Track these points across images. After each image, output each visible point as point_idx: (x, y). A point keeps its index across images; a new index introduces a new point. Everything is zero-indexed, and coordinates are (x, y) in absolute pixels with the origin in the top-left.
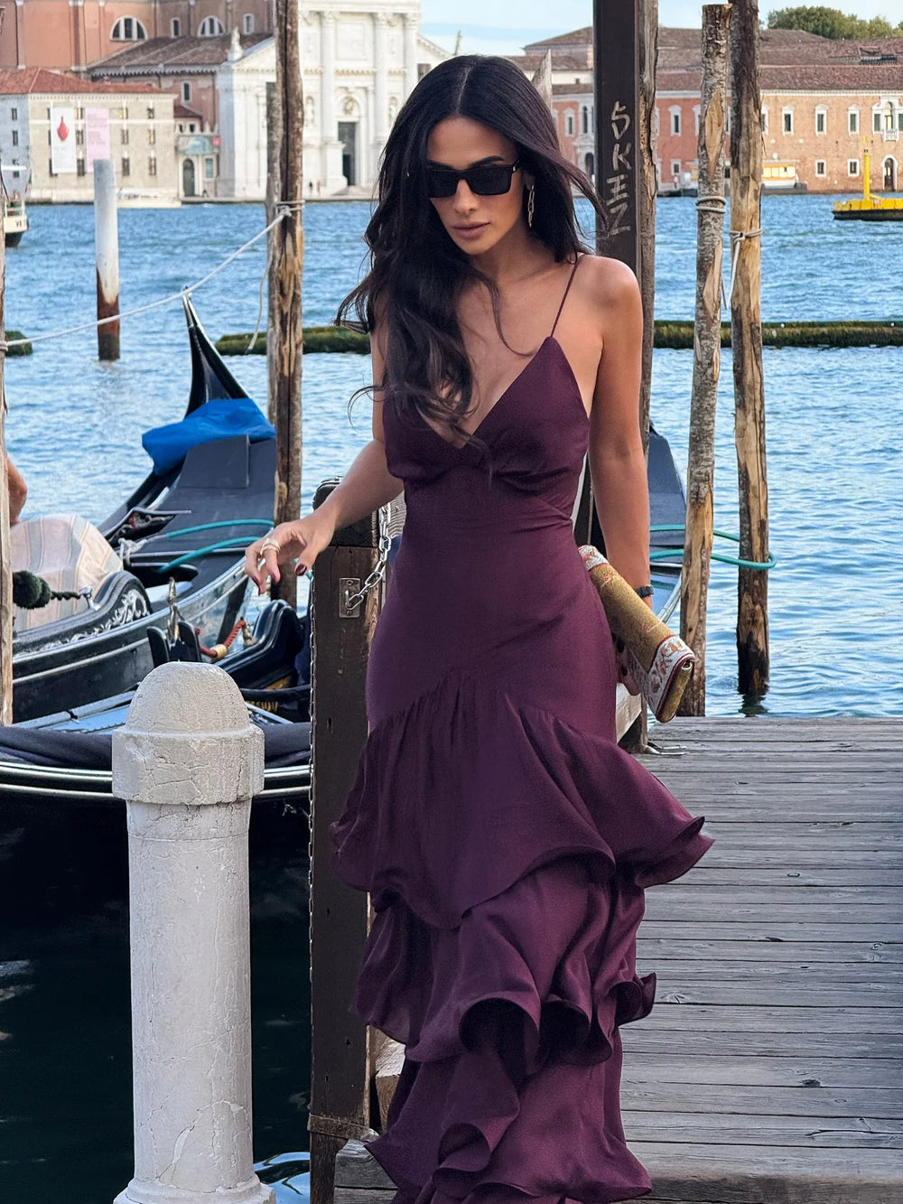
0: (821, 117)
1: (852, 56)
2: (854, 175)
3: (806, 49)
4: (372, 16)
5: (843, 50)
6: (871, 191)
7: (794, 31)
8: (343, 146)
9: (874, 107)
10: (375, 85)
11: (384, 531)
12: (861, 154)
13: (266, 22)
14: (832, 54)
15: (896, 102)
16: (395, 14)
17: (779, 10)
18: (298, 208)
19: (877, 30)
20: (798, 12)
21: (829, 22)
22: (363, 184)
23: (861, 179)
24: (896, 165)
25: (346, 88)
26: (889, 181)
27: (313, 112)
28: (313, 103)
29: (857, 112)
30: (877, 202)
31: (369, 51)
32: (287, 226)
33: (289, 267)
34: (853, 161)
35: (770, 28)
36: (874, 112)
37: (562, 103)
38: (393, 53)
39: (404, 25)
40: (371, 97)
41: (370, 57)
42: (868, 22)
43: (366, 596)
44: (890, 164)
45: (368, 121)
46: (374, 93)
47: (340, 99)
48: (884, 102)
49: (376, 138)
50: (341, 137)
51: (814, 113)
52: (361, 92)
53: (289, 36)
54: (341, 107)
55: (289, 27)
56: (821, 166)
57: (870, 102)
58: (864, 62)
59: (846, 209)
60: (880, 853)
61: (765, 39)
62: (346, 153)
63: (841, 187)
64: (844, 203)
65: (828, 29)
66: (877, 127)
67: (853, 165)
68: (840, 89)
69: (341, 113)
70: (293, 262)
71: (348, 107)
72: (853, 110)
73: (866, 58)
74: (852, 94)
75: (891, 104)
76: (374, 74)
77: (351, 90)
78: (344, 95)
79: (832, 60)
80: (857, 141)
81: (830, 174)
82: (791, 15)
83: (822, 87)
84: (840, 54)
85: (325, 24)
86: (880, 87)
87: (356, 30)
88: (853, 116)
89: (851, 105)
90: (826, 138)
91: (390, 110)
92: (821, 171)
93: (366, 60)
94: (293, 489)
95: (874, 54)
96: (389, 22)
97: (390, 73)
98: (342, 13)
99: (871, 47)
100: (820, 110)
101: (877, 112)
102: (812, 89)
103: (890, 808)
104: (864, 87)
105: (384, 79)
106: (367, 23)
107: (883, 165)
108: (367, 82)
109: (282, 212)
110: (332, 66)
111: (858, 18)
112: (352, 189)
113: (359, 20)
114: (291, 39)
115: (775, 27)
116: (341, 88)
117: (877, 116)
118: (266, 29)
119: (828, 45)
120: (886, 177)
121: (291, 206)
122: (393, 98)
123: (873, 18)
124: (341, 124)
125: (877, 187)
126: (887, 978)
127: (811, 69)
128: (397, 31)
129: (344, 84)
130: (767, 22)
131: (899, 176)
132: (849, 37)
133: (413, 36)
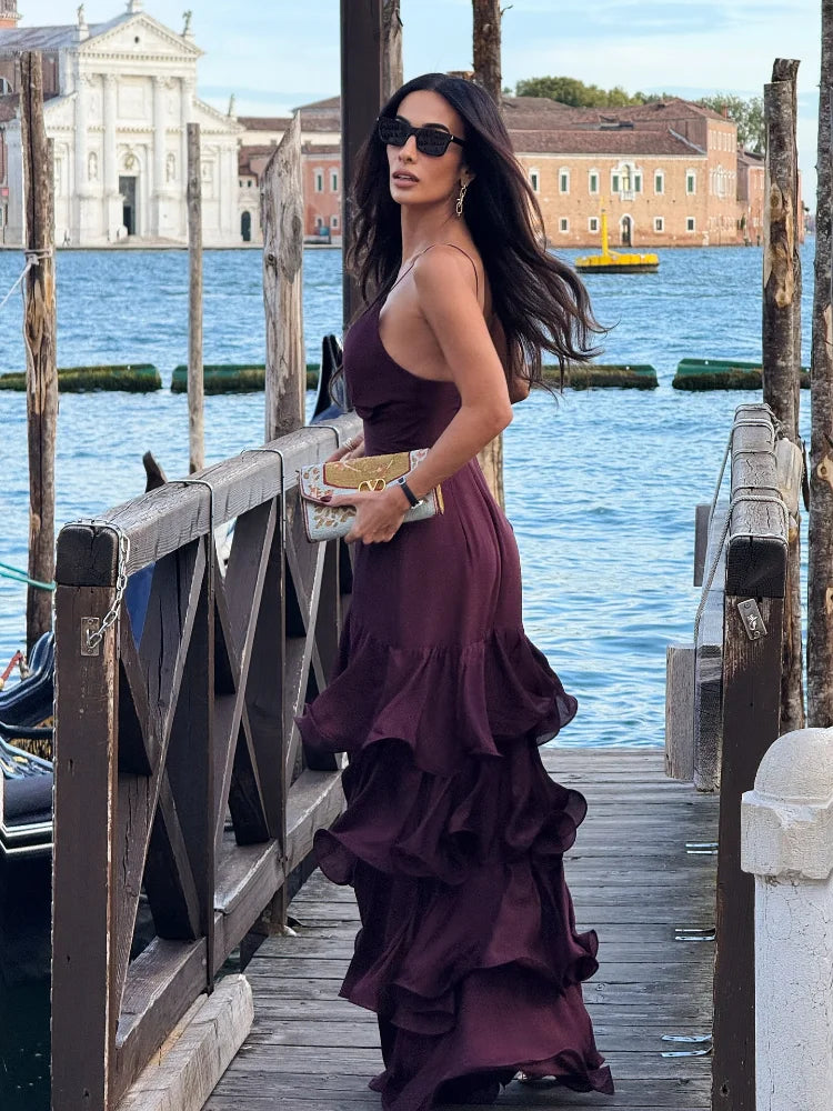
0: (564, 178)
1: (593, 123)
2: (593, 232)
3: (551, 116)
4: (152, 79)
5: (585, 117)
6: (610, 247)
7: (539, 99)
8: (124, 198)
9: (613, 170)
10: (154, 143)
11: (122, 570)
12: (600, 213)
13: (52, 83)
14: (575, 121)
15: (632, 165)
16: (172, 77)
17: (526, 80)
18: (45, 256)
19: (615, 99)
20: (542, 82)
21: (571, 91)
22: (143, 234)
23: (599, 236)
24: (633, 223)
25: (127, 146)
26: (626, 238)
27: (96, 167)
28: (96, 158)
29: (597, 174)
30: (614, 257)
31: (149, 109)
32: (35, 274)
33: (38, 312)
34: (594, 218)
35: (518, 96)
36: (613, 174)
37: (328, 162)
38: (170, 113)
39: (181, 88)
40: (150, 153)
41: (149, 116)
42: (607, 92)
43: (104, 635)
44: (627, 222)
45: (147, 175)
46: (154, 150)
47: (121, 155)
48: (622, 165)
49: (155, 191)
50: (122, 190)
51: (558, 174)
52: (141, 149)
53: (33, 94)
54: (122, 162)
55: (33, 85)
56: (564, 223)
57: (609, 164)
58: (603, 128)
59: (587, 264)
60: (605, 888)
61: (513, 106)
62: (128, 205)
63: (583, 243)
64: (585, 258)
65: (570, 98)
66: (616, 188)
67: (594, 222)
68: (581, 152)
69: (123, 168)
70: (42, 306)
71: (129, 163)
72: (594, 172)
73: (606, 125)
74: (592, 158)
75: (628, 167)
76: (154, 133)
77: (131, 147)
78: (125, 151)
79: (574, 126)
80: (597, 200)
81: (572, 230)
82: (536, 84)
83: (567, 151)
84: (581, 121)
85: (107, 86)
86: (618, 151)
87: (137, 92)
88: (594, 178)
89: (592, 167)
90: (568, 198)
91: (168, 165)
92: (564, 227)
93: (146, 119)
94: (46, 521)
95: (612, 121)
96: (167, 85)
97: (168, 132)
98: (123, 76)
99: (610, 114)
100: (563, 172)
101: (616, 174)
102: (557, 152)
103: (616, 842)
104: (603, 151)
105: (162, 136)
106: (147, 86)
107: (620, 222)
108: (147, 140)
109: (30, 261)
110: (114, 124)
111: (599, 88)
112: (132, 238)
113: (139, 81)
114: (35, 97)
115: (522, 96)
116: (121, 145)
117: (616, 179)
118: (52, 90)
119: (572, 113)
120: (624, 234)
121: (38, 254)
122: (171, 155)
123: (612, 88)
124: (121, 178)
125: (615, 242)
126: (610, 1020)
127: (555, 134)
128: (174, 94)
129: (124, 141)
130: (515, 91)
131: (635, 232)
132: (590, 105)
133: (189, 98)
